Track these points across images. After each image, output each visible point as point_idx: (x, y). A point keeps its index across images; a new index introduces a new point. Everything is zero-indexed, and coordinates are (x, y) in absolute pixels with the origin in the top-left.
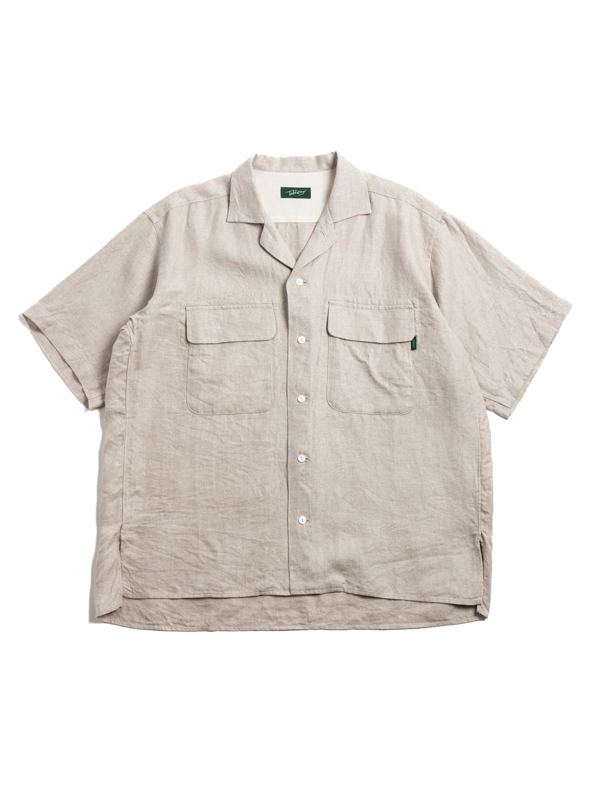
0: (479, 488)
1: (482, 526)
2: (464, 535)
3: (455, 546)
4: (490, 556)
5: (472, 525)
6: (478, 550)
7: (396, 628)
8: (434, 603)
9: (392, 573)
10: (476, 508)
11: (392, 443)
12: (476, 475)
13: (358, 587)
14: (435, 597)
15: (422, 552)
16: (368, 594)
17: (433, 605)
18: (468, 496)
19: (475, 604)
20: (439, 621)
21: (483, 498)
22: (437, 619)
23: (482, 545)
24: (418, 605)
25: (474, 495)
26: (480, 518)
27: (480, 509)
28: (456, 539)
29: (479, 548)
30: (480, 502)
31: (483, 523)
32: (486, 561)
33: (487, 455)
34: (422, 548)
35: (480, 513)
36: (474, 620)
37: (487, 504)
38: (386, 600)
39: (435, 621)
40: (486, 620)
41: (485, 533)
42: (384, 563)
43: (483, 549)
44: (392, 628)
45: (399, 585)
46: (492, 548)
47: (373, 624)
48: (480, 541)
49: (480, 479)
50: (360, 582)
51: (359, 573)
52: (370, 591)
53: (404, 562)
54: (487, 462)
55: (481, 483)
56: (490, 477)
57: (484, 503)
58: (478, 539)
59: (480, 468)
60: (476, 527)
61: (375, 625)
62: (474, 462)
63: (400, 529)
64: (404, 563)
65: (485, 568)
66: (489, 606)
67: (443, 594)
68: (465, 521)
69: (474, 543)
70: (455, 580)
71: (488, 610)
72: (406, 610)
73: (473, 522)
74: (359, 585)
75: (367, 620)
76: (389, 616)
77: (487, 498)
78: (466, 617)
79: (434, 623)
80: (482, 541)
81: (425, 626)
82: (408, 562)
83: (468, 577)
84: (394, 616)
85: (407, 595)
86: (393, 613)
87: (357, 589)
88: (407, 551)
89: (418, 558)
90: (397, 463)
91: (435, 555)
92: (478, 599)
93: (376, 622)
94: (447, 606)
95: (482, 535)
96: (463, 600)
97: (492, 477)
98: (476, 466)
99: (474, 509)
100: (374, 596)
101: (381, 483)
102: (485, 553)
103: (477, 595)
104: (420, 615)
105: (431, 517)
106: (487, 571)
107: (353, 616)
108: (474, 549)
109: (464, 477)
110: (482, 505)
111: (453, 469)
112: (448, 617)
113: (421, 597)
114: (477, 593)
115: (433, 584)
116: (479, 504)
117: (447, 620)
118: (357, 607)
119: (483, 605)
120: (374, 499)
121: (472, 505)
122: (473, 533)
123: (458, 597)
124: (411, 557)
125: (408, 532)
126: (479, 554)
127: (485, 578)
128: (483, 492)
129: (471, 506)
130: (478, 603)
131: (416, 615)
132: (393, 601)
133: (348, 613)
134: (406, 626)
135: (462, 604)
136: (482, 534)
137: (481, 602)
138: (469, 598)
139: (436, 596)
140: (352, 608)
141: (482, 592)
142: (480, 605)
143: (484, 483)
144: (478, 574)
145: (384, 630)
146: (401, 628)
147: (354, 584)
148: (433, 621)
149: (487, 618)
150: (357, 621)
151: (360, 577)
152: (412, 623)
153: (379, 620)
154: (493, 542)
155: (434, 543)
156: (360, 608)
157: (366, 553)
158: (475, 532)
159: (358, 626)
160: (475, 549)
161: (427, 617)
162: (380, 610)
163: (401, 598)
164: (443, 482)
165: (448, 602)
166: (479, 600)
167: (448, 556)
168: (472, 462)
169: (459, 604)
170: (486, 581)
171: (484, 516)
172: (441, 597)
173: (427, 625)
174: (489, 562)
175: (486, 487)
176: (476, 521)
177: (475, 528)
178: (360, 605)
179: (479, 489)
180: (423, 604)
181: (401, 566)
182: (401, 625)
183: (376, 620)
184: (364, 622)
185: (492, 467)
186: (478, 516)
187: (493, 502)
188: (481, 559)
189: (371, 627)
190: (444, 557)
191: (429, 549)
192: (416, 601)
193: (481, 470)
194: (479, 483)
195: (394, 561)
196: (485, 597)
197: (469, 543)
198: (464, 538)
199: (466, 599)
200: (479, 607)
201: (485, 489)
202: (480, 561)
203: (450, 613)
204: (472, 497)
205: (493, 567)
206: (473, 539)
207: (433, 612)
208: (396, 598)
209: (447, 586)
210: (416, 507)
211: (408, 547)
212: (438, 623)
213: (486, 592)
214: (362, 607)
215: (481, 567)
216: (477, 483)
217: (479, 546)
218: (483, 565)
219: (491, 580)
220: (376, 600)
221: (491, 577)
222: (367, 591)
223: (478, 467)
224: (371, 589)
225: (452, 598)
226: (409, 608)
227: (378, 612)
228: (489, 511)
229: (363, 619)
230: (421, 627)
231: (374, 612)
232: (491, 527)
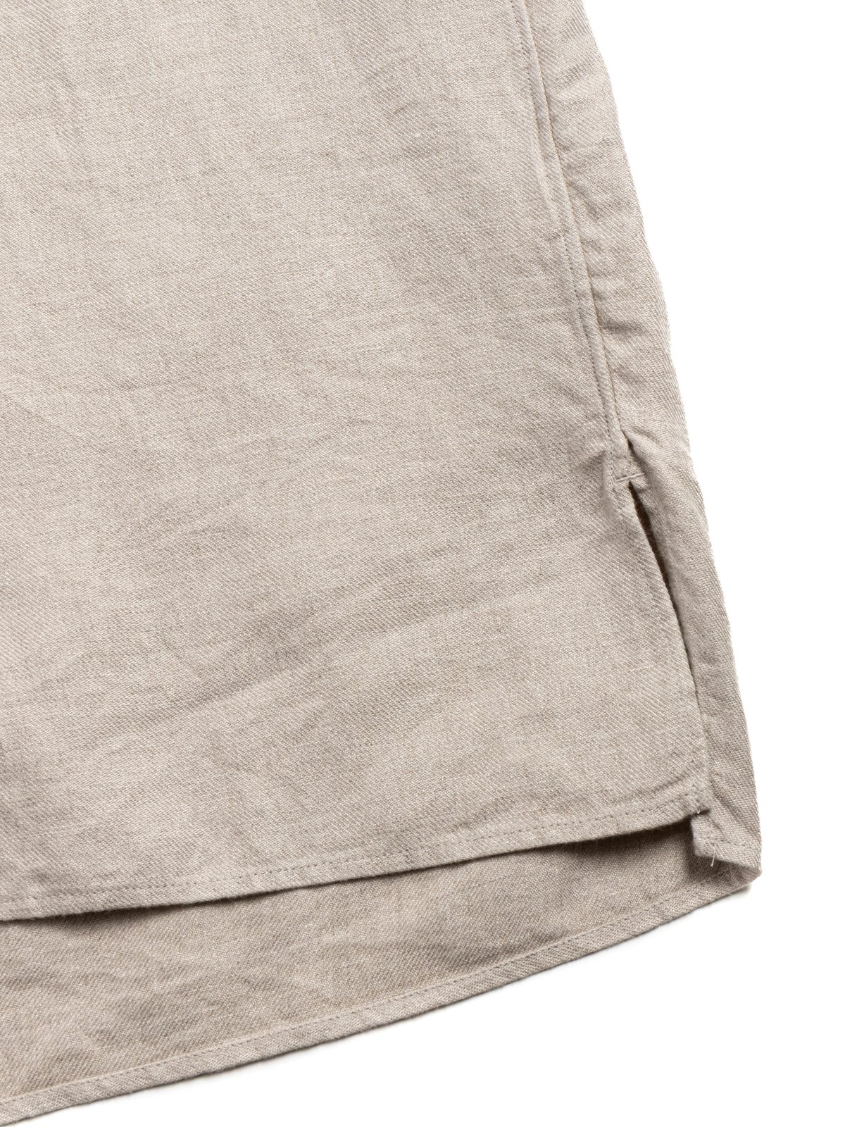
0: (561, 211)
1: (624, 405)
2: (545, 478)
3: (508, 548)
4: (702, 547)
5: (574, 413)
6: (632, 534)
7: (294, 1043)
8: (464, 862)
9: (207, 763)
10: (570, 321)
11: (62, 92)
12: (536, 151)
13: (41, 877)
14: (463, 832)
15: (341, 614)
16: (99, 902)
17: (461, 872)
18: (520, 271)
19: (679, 816)
20: (510, 951)
21: (595, 258)
22: (499, 943)
23: (647, 502)
24: (380, 896)
25: (549, 255)
26: (602, 363)
27: (592, 321)
28: (506, 510)
29: (636, 520)
30: (584, 285)
31: (622, 387)
32: (686, 581)
33: (566, 36)
34: (340, 592)
35: (597, 338)
36: (694, 902)
37: (621, 283)
38: (207, 911)
39: (491, 956)
40: (755, 885)
41: (648, 434)
42: (155, 717)
43: (653, 522)
44: (274, 1050)
45: (260, 813)
46: (701, 506)
47: (166, 1053)
48: (631, 487)
49: (557, 167)
50: (42, 847)
51: (30, 802)
52: (109, 883)
53: (258, 688)
54: (574, 74)
55: (570, 184)
56: (605, 142)
57: (607, 286)
58: (621, 472)
59: (545, 112)
60: (595, 416)
61: (176, 1058)
62: (509, 89)
63: (198, 525)
64: (257, 695)
65: (686, 616)
66: (754, 811)
67: (501, 806)
68: (531, 403)
69: (603, 505)
70: (545, 717)
71: (754, 831)
72: (327, 938)
73: (574, 398)
74: (41, 864)
75: (130, 1039)
76: (244, 989)
77: (613, 250)
78: (649, 898)
79: (487, 972)
80: (640, 482)
81: (442, 999)
82: (281, 683)
83: (613, 689)
84: (267, 984)
85: (313, 858)
86: (257, 971)
87: (35, 889)
88: (260, 628)
89: (325, 650)
90: (114, 192)
91: (414, 613)
92: (689, 784)
93: (176, 1037)
94: (534, 865)
95: (633, 453)
96: (609, 810)
97: (618, 143)
98: (523, 106)
99: (564, 330)
100: (134, 903)
101: (53, 311)
102: (670, 543)
103: (679, 766)
104: (406, 947)
105: (351, 422)
106: (698, 630)
107: (48, 1038)
108: (609, 538)
109: (474, 179)
110: (596, 295)
111: (415, 152)
112: (553, 922)
113: (388, 851)
114: (676, 754)
115: (439, 766)
116: (580, 296)
117: (551, 938)
118: (58, 987)
119: (720, 814)
120: (29, 403)
121: (550, 311)
122: (585, 457)
123: (582, 800)
124: (292, 655)
125: (245, 532)
126: (638, 551)
127: (701, 667)
128: (591, 230)
129: (542, 319)
130: (693, 808)
131: (386, 947)
132: (244, 909)
133: (17, 1028)
134: (345, 1019)
135: (612, 831)
136: (630, 445)
137: (709, 800)
138: (640, 793)
139: (466, 824)
140: (35, 997)
141: (702, 742)
142: (705, 812)
143: (582, 181)
144: (657, 659)
145: (228, 1069)
146: (317, 1037)
147: (15, 868)
148: (482, 961)
149: (755, 873)
150: (76, 1056)
151: (37, 819)
152: (374, 995)
153: (191, 1022)
154: (701, 472)
155: (394, 552)
156: (81, 987)
157: (45, 685)
158: (596, 446)
159: (85, 1085)
160: (618, 533)
161: (443, 948)
162: (183, 969)
163: (285, 881)
164: (377, 233)
165: (533, 840)
166: (695, 790)
167: (483, 608)
168: (501, 93)
169: (595, 834)
170: (705, 682)
171: (620, 349)
172: (491, 827)
173: (453, 990)
174: (701, 582)
175: (599, 198)
176: (588, 390)
177: (592, 424)
178: (71, 968)
179: (563, 221)
180: (409, 886)
181: (251, 716)
182: (314, 1025)
183: (173, 1027)
184: (118, 1055)
185: (606, 91)
186: (593, 359)
187: (650, 265)
188: (659, 576)
189: (159, 1071)
190: (466, 614)
191: (375, 590)
192: (370, 878)
193: (553, 119)
194: (556, 190)
195: (206, 698)
196: (721, 766)
197: (577, 512)
198: (547, 494)
199: (626, 799)
200: (700, 828)
201: (594, 212)
202: (653, 589)
203: (562, 899)
204: (535, 268)
205: (729, 605)
206: (594, 485)
207: (470, 911)
208: (259, 887)
209: (510, 758)
210: (261, 392)
211: (262, 608)
212: (505, 962)
213: (721, 737)
214: (86, 978)
215: (665, 619)
216: (547, 191)
217: (630, 509)
218: (675, 607)
219: (731, 673)
220: (156, 925)
221: (729, 656)
222: (95, 884)
223: (537, 109)
224: (110, 867)
225: (551, 818)
226: (339, 922)
227: (178, 981)
228: (643, 317)
229: (107, 1037)
230: (423, 1006)
231: (156, 987)
232: (670, 399)
